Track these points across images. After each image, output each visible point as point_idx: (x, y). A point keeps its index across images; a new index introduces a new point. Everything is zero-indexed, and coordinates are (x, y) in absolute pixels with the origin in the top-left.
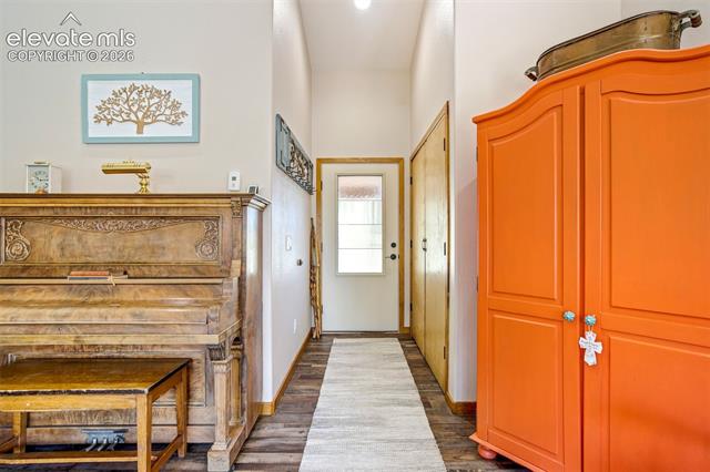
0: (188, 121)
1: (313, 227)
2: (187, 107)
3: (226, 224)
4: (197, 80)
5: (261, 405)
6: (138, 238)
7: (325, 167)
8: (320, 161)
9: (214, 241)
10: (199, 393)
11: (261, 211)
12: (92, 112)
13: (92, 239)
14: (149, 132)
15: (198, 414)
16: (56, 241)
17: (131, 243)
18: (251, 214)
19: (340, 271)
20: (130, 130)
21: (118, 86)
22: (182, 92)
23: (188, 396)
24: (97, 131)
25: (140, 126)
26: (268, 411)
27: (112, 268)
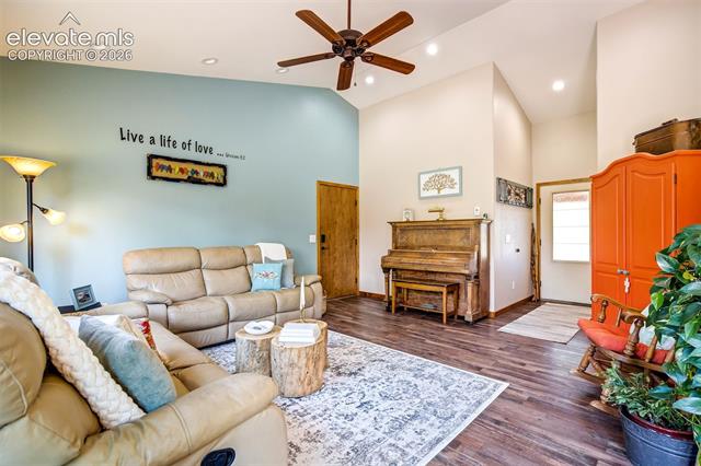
0: (457, 186)
1: (533, 230)
2: (457, 180)
3: (472, 232)
4: (461, 169)
5: (489, 313)
6: (440, 237)
7: (542, 188)
8: (539, 185)
9: (468, 238)
10: (462, 297)
11: (489, 225)
12: (422, 186)
13: (426, 237)
14: (443, 192)
15: (462, 304)
16: (415, 237)
17: (438, 238)
18: (483, 227)
19: (555, 258)
20: (435, 193)
21: (431, 175)
22: (455, 175)
23: (458, 298)
24: (424, 194)
25: (439, 190)
26: (492, 316)
27: (432, 247)
